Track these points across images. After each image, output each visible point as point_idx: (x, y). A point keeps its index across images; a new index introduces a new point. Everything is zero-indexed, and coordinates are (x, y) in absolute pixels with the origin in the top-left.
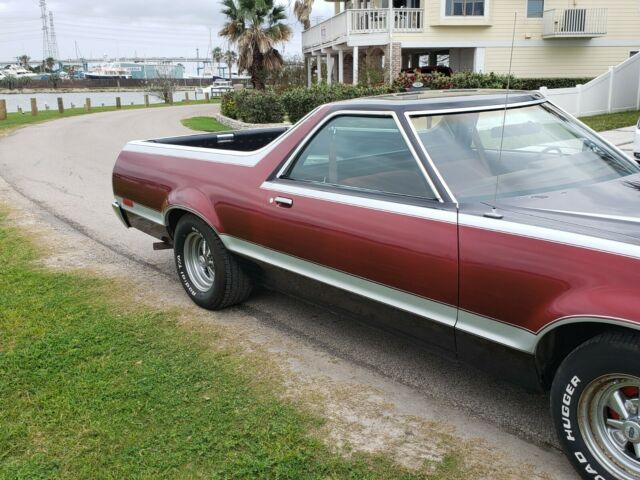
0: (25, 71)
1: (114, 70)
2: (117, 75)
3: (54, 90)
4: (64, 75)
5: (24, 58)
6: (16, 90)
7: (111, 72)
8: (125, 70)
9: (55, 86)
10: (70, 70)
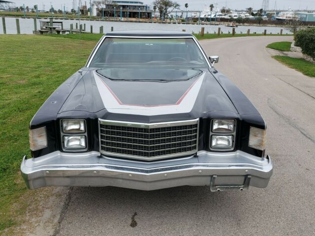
0: (248, 15)
1: (291, 16)
2: (292, 19)
3: (258, 25)
4: (265, 18)
5: (250, 9)
6: (241, 24)
7: (289, 17)
8: (296, 16)
9: (259, 23)
10: (269, 15)
